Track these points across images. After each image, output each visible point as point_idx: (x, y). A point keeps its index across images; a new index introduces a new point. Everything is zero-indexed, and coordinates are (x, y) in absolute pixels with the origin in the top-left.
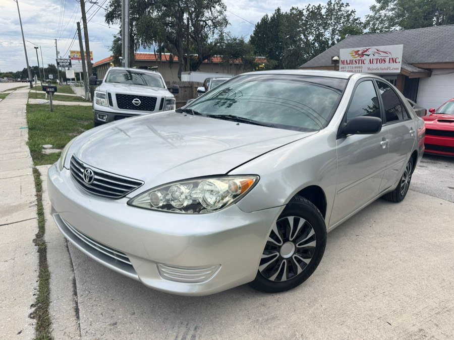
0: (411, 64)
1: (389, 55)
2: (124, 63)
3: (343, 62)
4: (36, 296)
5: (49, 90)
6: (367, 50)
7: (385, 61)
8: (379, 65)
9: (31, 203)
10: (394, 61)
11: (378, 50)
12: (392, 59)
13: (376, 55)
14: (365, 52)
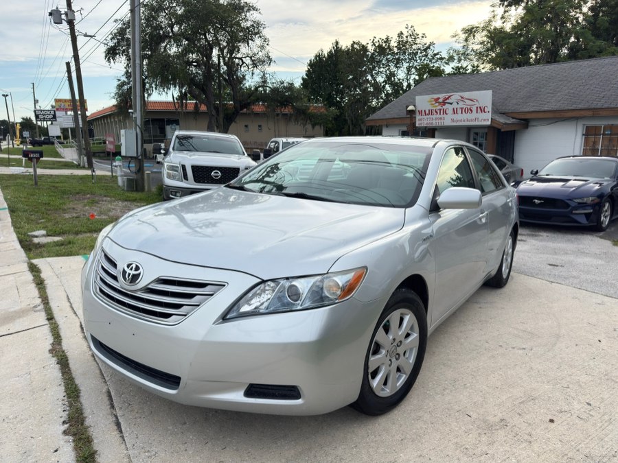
0: (504, 114)
1: (476, 103)
2: (136, 118)
3: (420, 113)
4: (67, 412)
5: (32, 156)
6: (449, 97)
7: (471, 111)
8: (465, 116)
9: (35, 307)
10: (482, 110)
11: (462, 98)
12: (480, 108)
13: (461, 103)
14: (446, 99)
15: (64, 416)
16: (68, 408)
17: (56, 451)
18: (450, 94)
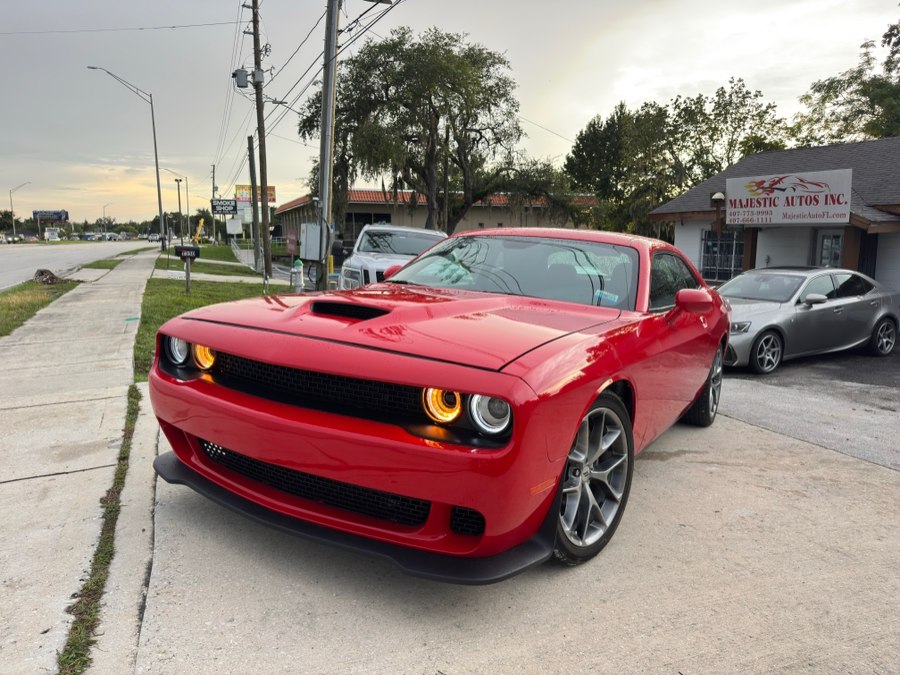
0: (874, 206)
1: (825, 188)
2: (321, 209)
3: (733, 203)
4: (84, 583)
5: (185, 254)
6: (781, 179)
7: (817, 201)
8: (806, 209)
10: (835, 200)
11: (801, 181)
12: (832, 196)
13: (799, 189)
14: (776, 183)
15: (77, 586)
16: (88, 577)
17: (46, 632)
18: (781, 176)
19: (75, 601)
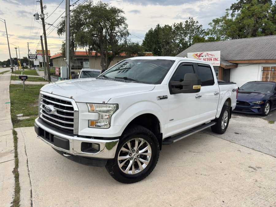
0: (226, 61)
2: (67, 62)
4: (13, 199)
6: (202, 53)
9: (11, 151)
10: (216, 60)
11: (208, 54)
12: (215, 58)
13: (207, 56)
14: (201, 55)
15: (12, 200)
16: (14, 197)
18: (202, 52)
19: (12, 204)
